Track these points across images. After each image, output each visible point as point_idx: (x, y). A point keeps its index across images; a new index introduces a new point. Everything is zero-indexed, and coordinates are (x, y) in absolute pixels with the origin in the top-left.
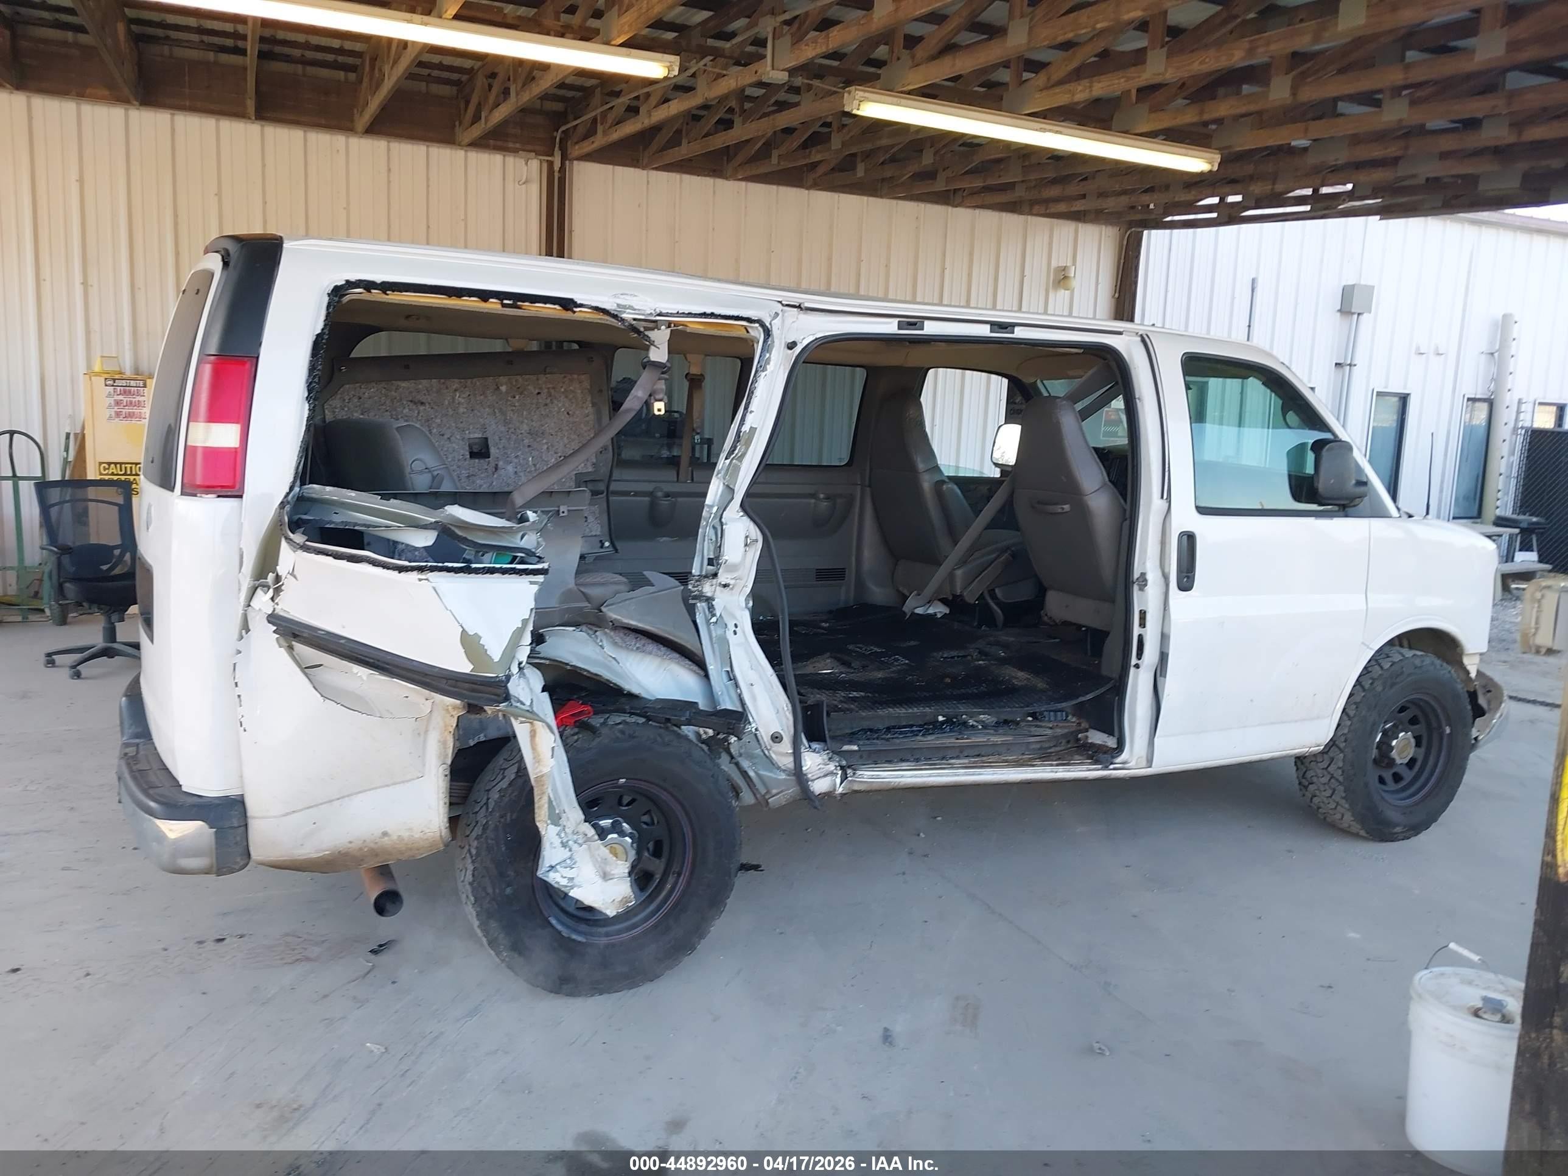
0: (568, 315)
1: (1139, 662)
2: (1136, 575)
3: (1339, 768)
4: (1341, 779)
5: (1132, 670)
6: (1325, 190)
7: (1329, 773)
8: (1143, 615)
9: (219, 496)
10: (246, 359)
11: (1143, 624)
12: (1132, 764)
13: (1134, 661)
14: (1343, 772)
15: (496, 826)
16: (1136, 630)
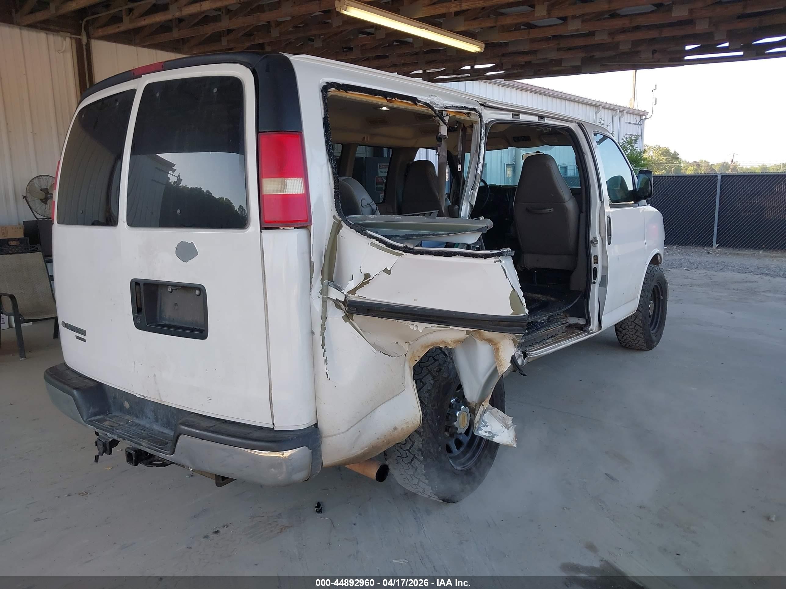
0: (414, 107)
1: (595, 281)
2: (591, 239)
3: (640, 320)
4: (641, 325)
5: (592, 285)
6: (476, 67)
7: (635, 323)
8: (596, 258)
9: (295, 228)
10: (298, 133)
11: (596, 263)
12: (594, 330)
13: (593, 281)
14: (642, 321)
15: (432, 412)
16: (594, 266)
